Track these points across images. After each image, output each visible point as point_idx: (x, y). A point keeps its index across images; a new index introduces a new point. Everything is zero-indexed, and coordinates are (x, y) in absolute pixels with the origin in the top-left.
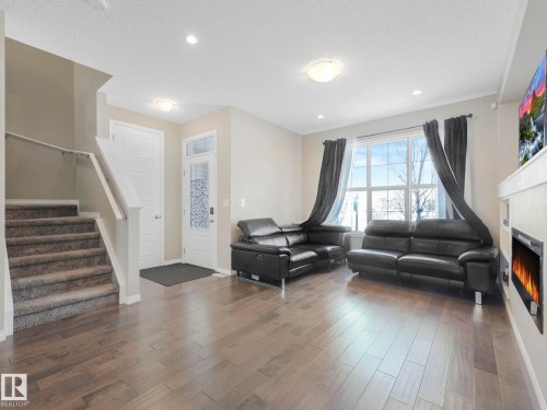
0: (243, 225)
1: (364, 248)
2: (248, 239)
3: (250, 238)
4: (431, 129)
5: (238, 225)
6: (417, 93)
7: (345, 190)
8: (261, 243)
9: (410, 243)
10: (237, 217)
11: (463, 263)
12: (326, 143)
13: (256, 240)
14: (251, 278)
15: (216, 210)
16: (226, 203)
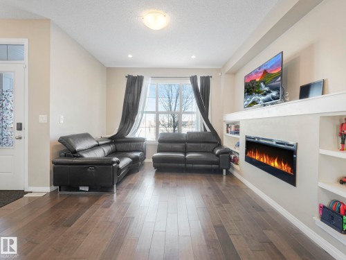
0: (64, 141)
1: (158, 152)
3: (75, 152)
4: (194, 79)
5: (59, 141)
6: (194, 57)
7: (143, 112)
8: (87, 156)
9: (186, 147)
10: (56, 132)
11: (218, 155)
12: (129, 77)
13: (81, 153)
14: (78, 190)
15: (25, 126)
16: (42, 119)
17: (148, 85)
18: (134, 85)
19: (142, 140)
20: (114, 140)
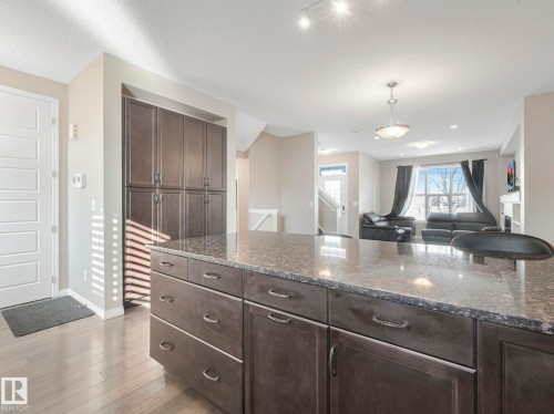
0: (365, 216)
2: (371, 222)
4: (465, 165)
10: (361, 211)
12: (399, 167)
15: (346, 208)
16: (355, 204)
17: (416, 172)
18: (404, 174)
19: (412, 219)
20: (388, 218)
